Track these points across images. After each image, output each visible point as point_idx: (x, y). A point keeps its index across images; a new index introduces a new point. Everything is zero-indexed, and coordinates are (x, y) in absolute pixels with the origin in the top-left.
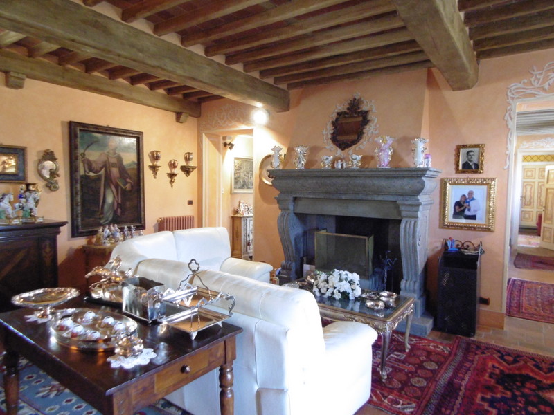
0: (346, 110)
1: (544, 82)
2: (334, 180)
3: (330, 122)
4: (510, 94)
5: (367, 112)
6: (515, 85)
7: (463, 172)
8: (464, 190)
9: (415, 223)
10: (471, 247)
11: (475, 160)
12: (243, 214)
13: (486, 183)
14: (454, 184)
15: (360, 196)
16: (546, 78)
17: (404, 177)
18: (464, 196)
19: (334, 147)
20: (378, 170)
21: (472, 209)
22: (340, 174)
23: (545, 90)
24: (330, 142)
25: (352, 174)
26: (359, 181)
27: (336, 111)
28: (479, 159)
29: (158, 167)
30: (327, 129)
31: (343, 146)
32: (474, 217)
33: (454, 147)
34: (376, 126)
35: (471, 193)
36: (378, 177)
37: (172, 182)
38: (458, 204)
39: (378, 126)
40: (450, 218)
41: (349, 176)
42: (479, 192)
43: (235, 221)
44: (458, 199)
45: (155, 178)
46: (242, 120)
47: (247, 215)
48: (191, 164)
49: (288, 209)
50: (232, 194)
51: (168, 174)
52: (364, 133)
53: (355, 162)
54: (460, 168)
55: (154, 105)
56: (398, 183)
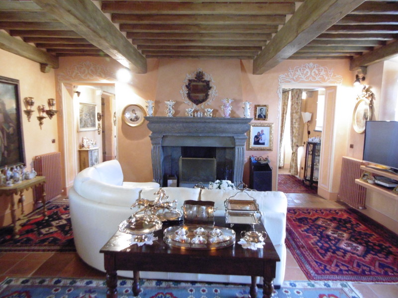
0: (194, 79)
1: (294, 76)
2: (195, 125)
3: (185, 85)
4: (280, 80)
5: (209, 82)
6: (282, 76)
7: (258, 119)
8: (259, 129)
9: (243, 148)
10: (262, 159)
11: (264, 113)
12: (89, 148)
13: (270, 126)
14: (254, 126)
15: (211, 134)
16: (295, 74)
17: (238, 123)
18: (259, 132)
19: (190, 103)
20: (224, 119)
21: (263, 140)
22: (200, 120)
23: (294, 80)
24: (187, 99)
25: (207, 121)
26: (212, 125)
27: (187, 78)
28: (266, 113)
29: (33, 111)
30: (183, 90)
31: (197, 102)
32: (263, 144)
33: (254, 106)
34: (215, 90)
35: (262, 131)
36: (223, 123)
37: (41, 124)
38: (256, 137)
39: (217, 91)
40: (252, 145)
41: (205, 122)
42: (266, 130)
43: (82, 154)
44: (256, 135)
45: (29, 121)
46: (103, 76)
47: (94, 148)
48: (54, 108)
49: (159, 144)
50: (78, 132)
51: (38, 117)
52: (209, 95)
53: (209, 113)
54: (257, 117)
55: (27, 56)
56: (235, 127)
